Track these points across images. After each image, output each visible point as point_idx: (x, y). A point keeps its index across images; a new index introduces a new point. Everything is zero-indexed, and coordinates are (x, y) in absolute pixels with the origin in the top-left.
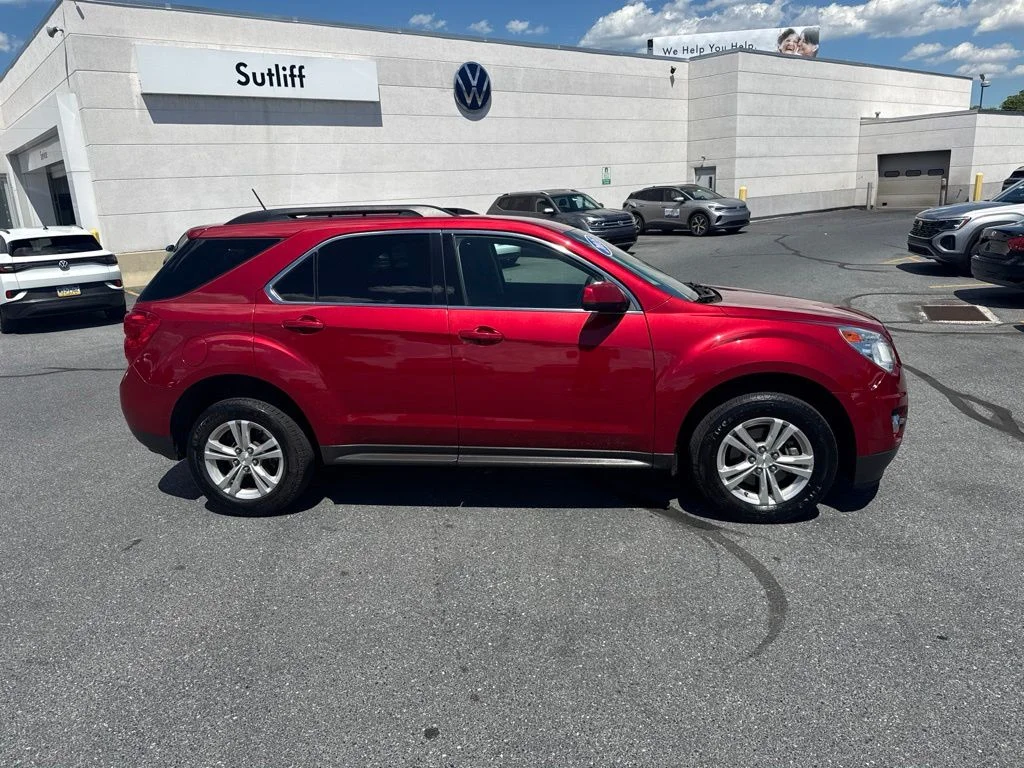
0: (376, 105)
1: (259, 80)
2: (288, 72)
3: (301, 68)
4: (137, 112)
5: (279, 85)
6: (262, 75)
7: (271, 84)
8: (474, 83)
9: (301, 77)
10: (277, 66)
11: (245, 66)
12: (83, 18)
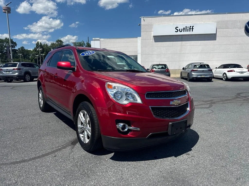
0: (215, 35)
1: (181, 31)
2: (189, 28)
4: (152, 40)
5: (186, 31)
6: (182, 29)
7: (184, 31)
9: (192, 29)
10: (186, 27)
11: (178, 27)
12: (144, 21)
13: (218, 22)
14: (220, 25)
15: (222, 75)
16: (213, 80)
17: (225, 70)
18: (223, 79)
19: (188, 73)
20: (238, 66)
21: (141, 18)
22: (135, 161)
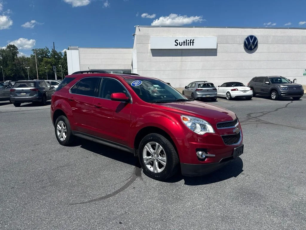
0: (216, 50)
1: (181, 44)
2: (189, 42)
3: (193, 40)
4: (149, 54)
5: (186, 45)
6: (182, 43)
7: (184, 45)
8: (251, 42)
9: (193, 42)
10: (186, 40)
11: (177, 40)
12: (140, 31)
13: (219, 37)
14: (221, 40)
15: (225, 94)
16: (218, 99)
17: (229, 89)
18: (227, 98)
19: (193, 93)
20: (240, 84)
21: (136, 27)
22: (207, 184)
